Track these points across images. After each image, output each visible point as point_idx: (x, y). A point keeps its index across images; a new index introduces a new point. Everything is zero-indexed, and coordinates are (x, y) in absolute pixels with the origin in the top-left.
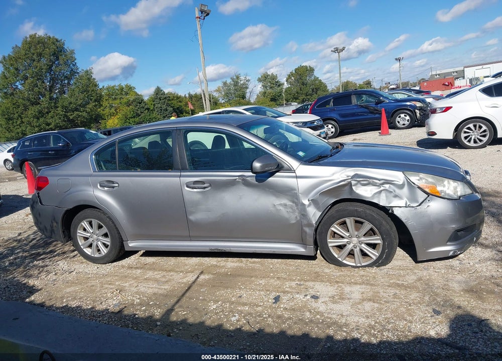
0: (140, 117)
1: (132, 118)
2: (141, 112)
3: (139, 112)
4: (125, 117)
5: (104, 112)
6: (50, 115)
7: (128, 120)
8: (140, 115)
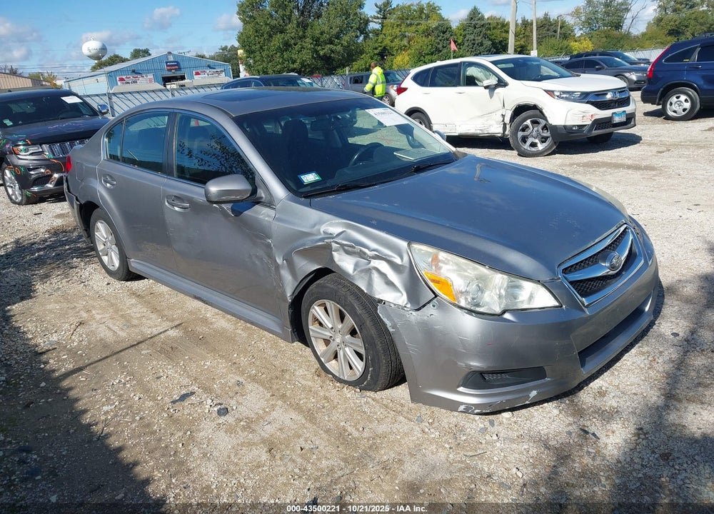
0: (440, 54)
1: (428, 54)
2: (444, 47)
3: (440, 46)
4: (420, 53)
5: (393, 44)
6: (298, 47)
7: (422, 58)
8: (441, 51)
